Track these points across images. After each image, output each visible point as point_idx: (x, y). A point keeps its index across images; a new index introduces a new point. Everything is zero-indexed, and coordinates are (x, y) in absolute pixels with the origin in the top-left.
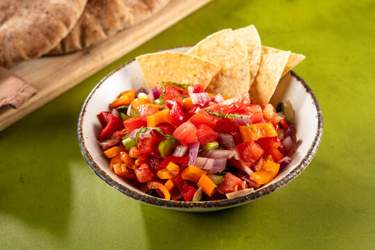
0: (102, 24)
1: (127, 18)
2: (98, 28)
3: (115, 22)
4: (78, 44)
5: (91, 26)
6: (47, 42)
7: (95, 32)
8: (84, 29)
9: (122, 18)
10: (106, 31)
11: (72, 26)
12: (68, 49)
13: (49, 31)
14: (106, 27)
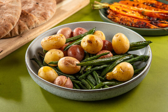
0: (27, 24)
1: (37, 22)
2: (26, 26)
3: (33, 23)
4: (17, 33)
5: (23, 25)
6: (5, 31)
7: (24, 27)
8: (20, 26)
9: (35, 22)
10: (29, 27)
11: (15, 25)
12: (13, 35)
13: (6, 27)
14: (29, 25)
